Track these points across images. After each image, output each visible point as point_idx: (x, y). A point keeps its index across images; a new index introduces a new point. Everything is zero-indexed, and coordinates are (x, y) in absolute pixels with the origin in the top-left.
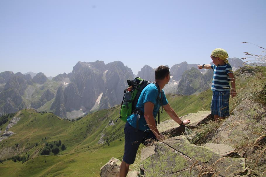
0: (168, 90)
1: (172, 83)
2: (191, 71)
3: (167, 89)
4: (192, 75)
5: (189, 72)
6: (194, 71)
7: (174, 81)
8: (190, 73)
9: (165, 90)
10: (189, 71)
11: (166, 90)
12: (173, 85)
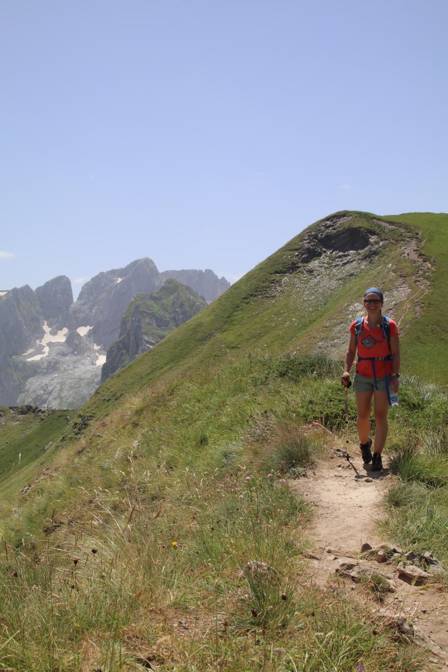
0: (65, 394)
1: (87, 361)
2: (160, 299)
3: (61, 390)
4: (167, 315)
5: (152, 303)
6: (175, 295)
7: (96, 347)
8: (156, 308)
9: (50, 393)
10: (152, 298)
11: (55, 394)
12: (90, 368)
